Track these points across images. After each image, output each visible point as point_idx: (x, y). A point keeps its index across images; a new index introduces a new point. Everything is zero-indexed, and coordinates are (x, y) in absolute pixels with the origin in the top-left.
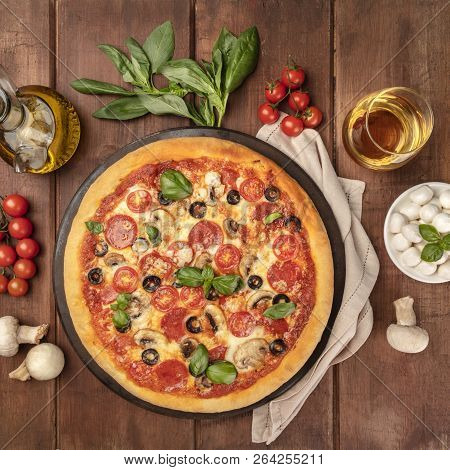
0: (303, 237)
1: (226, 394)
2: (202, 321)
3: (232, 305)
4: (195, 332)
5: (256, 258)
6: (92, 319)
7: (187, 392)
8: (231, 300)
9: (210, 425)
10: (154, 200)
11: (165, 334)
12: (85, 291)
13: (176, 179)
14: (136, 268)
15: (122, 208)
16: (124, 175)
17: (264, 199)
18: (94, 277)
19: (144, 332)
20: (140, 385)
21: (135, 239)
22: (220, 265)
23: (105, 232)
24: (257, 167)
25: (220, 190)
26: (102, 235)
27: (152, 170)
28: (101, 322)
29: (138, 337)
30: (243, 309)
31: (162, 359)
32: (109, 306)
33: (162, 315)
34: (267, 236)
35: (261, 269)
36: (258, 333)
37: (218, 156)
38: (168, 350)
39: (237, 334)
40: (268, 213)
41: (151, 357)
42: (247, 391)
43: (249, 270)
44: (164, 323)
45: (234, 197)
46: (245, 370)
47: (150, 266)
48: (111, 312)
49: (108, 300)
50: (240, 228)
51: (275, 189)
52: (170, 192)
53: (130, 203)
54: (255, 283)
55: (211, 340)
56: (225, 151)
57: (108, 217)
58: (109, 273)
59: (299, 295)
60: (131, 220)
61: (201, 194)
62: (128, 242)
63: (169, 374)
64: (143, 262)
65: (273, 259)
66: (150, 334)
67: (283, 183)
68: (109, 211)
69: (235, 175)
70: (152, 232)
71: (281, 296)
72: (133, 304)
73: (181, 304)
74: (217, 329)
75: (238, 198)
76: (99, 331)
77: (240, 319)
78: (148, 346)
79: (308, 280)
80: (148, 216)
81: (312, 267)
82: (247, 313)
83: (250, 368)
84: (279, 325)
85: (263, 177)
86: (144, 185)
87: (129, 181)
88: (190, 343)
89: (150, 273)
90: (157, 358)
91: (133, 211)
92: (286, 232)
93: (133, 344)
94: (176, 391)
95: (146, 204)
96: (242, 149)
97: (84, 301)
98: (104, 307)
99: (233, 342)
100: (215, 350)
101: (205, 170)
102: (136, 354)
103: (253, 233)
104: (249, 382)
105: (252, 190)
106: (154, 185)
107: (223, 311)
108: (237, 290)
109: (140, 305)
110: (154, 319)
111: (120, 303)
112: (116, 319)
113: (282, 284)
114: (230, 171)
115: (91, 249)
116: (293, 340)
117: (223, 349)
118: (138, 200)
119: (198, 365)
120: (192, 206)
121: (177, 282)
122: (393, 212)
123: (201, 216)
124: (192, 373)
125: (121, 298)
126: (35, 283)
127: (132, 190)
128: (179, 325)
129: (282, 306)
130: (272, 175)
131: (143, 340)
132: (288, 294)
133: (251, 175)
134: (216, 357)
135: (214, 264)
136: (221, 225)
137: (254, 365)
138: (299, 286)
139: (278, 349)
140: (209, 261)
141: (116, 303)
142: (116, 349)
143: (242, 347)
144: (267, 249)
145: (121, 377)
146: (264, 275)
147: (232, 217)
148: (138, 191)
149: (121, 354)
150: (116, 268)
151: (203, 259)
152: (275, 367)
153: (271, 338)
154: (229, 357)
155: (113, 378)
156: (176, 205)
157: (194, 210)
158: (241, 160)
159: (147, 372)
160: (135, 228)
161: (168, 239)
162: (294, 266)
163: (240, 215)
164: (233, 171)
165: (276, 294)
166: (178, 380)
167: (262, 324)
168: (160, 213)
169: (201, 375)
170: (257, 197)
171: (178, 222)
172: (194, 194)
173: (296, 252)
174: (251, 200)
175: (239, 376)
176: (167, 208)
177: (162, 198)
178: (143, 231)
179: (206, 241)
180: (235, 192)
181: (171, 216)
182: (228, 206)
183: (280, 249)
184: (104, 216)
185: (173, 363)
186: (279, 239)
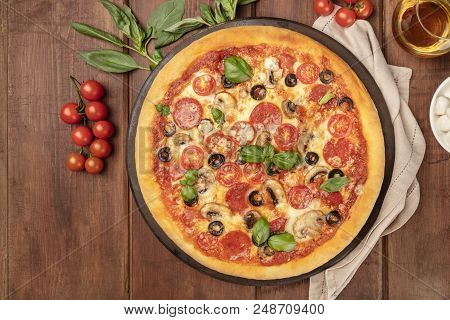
0: (357, 115)
1: (287, 262)
2: (263, 195)
3: (291, 180)
4: (256, 205)
5: (312, 136)
6: (163, 194)
7: (251, 260)
8: (290, 175)
9: (270, 291)
10: (218, 84)
11: (229, 207)
12: (155, 169)
13: (237, 63)
14: (200, 147)
15: (189, 91)
16: (190, 61)
17: (319, 82)
19: (211, 206)
20: (207, 255)
21: (200, 120)
22: (280, 142)
23: (174, 114)
24: (312, 53)
25: (278, 74)
26: (170, 117)
27: (216, 56)
28: (171, 197)
29: (205, 210)
30: (301, 183)
31: (227, 230)
32: (178, 182)
33: (227, 190)
34: (323, 116)
35: (317, 146)
36: (316, 205)
37: (277, 43)
38: (233, 222)
39: (296, 206)
40: (323, 94)
41: (217, 228)
42: (307, 258)
43: (306, 147)
44: (228, 198)
45: (291, 80)
46: (303, 240)
47: (215, 144)
48: (180, 187)
49: (176, 177)
50: (298, 108)
51: (329, 72)
52: (233, 76)
53: (195, 87)
54: (312, 158)
55: (272, 212)
56: (282, 38)
57: (176, 100)
58: (177, 152)
59: (353, 169)
60: (197, 102)
61: (261, 77)
62: (194, 123)
63: (233, 244)
64: (208, 140)
65: (328, 136)
66: (216, 208)
67: (337, 66)
68: (177, 94)
69: (292, 60)
70: (216, 114)
71: (336, 171)
72: (200, 180)
73: (244, 180)
74: (277, 202)
75: (296, 81)
76: (169, 205)
77: (298, 192)
78: (214, 218)
79: (361, 156)
80: (211, 99)
81: (364, 144)
82: (304, 187)
83: (308, 238)
84: (334, 198)
85: (318, 62)
86: (208, 70)
87: (194, 67)
88: (252, 215)
89: (215, 150)
90: (222, 229)
91: (200, 94)
92: (339, 112)
94: (240, 259)
95: (211, 88)
96: (298, 36)
97: (154, 178)
99: (292, 214)
100: (276, 222)
101: (264, 56)
102: (203, 226)
103: (309, 112)
104: (308, 251)
105: (307, 73)
106: (218, 70)
107: (282, 185)
108: (294, 166)
109: (206, 181)
110: (219, 193)
111: (188, 179)
112: (185, 193)
113: (336, 160)
114: (287, 56)
115: (160, 130)
116: (347, 210)
117: (283, 221)
118: (203, 84)
119: (260, 235)
120: (253, 89)
121: (240, 159)
123: (261, 98)
124: (255, 243)
125: (189, 175)
126: (110, 161)
127: (198, 74)
128: (242, 198)
129: (338, 180)
130: (326, 60)
131: (209, 213)
132: (342, 169)
133: (307, 59)
134: (277, 229)
136: (280, 107)
137: (311, 235)
138: (352, 161)
139: (335, 219)
140: (269, 139)
142: (185, 222)
143: (300, 218)
144: (324, 126)
145: (189, 248)
146: (320, 152)
147: (290, 99)
148: (203, 75)
149: (189, 226)
150: (183, 147)
151: (263, 137)
152: (331, 236)
153: (327, 210)
154: (289, 228)
155: (182, 249)
156: (238, 88)
157: (255, 93)
158: (297, 46)
159: (214, 242)
160: (201, 110)
161: (231, 120)
162: (347, 143)
163: (297, 97)
164: (290, 56)
165: (331, 169)
166: (242, 249)
167: (318, 197)
168: (224, 96)
169: (263, 244)
170: (312, 80)
171: (240, 104)
172: (254, 78)
173: (349, 130)
174: (308, 83)
175: (298, 245)
176: (230, 91)
177: (225, 82)
178: (208, 113)
179: (266, 121)
180: (292, 76)
181: (234, 98)
182: (286, 88)
183: (335, 127)
184: (172, 99)
185: (237, 234)
186: (334, 118)
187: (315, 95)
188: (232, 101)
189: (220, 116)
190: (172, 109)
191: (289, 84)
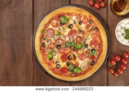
0: (99, 33)
1: (79, 76)
2: (72, 56)
3: (80, 52)
4: (70, 60)
5: (86, 39)
6: (43, 56)
7: (68, 76)
9: (74, 84)
10: (59, 24)
11: (62, 60)
12: (41, 49)
13: (65, 18)
14: (54, 42)
15: (50, 26)
16: (51, 18)
17: (88, 23)
18: (43, 45)
19: (57, 60)
20: (56, 74)
21: (54, 35)
22: (77, 41)
23: (46, 33)
25: (77, 21)
26: (45, 34)
27: (58, 16)
28: (45, 57)
29: (55, 61)
30: (83, 53)
31: (61, 67)
32: (47, 53)
33: (61, 55)
34: (90, 33)
35: (88, 42)
36: (87, 59)
37: (76, 12)
38: (63, 64)
39: (81, 60)
40: (90, 27)
41: (59, 66)
42: (84, 75)
43: (84, 42)
44: (62, 57)
45: (80, 23)
46: (84, 69)
47: (58, 42)
48: (48, 54)
49: (47, 51)
50: (82, 31)
51: (91, 20)
52: (63, 22)
53: (52, 25)
54: (86, 46)
55: (74, 62)
56: (78, 10)
57: (47, 29)
58: (47, 44)
59: (98, 49)
60: (53, 30)
61: (71, 22)
62: (52, 36)
63: (63, 71)
64: (56, 41)
65: (91, 39)
66: (58, 60)
67: (94, 19)
68: (47, 27)
69: (81, 17)
70: (58, 33)
71: (93, 49)
72: (54, 52)
73: (66, 52)
74: (76, 59)
75: (82, 23)
76: (45, 59)
77: (82, 56)
78: (58, 63)
79: (101, 45)
80: (57, 29)
81: (101, 41)
82: (84, 54)
85: (88, 17)
86: (56, 20)
87: (52, 19)
88: (69, 62)
89: (58, 44)
90: (60, 67)
91: (54, 27)
92: (94, 32)
93: (54, 63)
94: (65, 75)
95: (57, 25)
96: (82, 10)
97: (40, 52)
98: (46, 53)
99: (80, 62)
100: (75, 64)
101: (72, 16)
102: (54, 66)
103: (85, 32)
104: (85, 73)
105: (85, 21)
106: (59, 20)
107: (78, 54)
108: (81, 48)
109: (55, 53)
110: (59, 56)
111: (50, 52)
112: (49, 56)
113: (93, 46)
114: (79, 16)
115: (42, 37)
116: (96, 61)
117: (77, 64)
118: (54, 24)
119: (71, 68)
120: (69, 25)
121: (65, 46)
122: (118, 25)
123: (72, 28)
124: (69, 71)
125: (50, 50)
127: (53, 21)
128: (66, 57)
129: (94, 52)
130: (91, 17)
131: (56, 62)
132: (95, 49)
133: (85, 16)
134: (76, 66)
135: (75, 41)
136: (77, 30)
137: (86, 68)
138: (98, 46)
139: (93, 64)
140: (74, 40)
141: (49, 52)
142: (49, 65)
143: (83, 63)
144: (90, 36)
145: (50, 72)
146: (88, 44)
147: (80, 28)
148: (55, 22)
149: (50, 66)
150: (49, 43)
151: (72, 40)
152: (92, 68)
153: (91, 61)
154: (79, 66)
155: (48, 72)
156: (65, 25)
157: (70, 27)
158: (82, 13)
159: (57, 70)
160: (54, 32)
161: (63, 34)
162: (97, 41)
163: (82, 28)
164: (80, 16)
165: (92, 49)
166: (66, 72)
167: (88, 57)
168: (61, 28)
169: (72, 71)
170: (87, 23)
171: (65, 30)
172: (69, 22)
173: (97, 37)
174: (85, 23)
175: (82, 71)
176: (62, 26)
177: (61, 23)
178: (56, 33)
179: (73, 35)
180: (81, 21)
181: (64, 28)
182: (79, 25)
183: (93, 36)
184: (46, 29)
185: (64, 68)
186: (93, 34)
187: (87, 27)
188: (63, 29)
189: (59, 33)
190: (45, 32)
191: (80, 24)
